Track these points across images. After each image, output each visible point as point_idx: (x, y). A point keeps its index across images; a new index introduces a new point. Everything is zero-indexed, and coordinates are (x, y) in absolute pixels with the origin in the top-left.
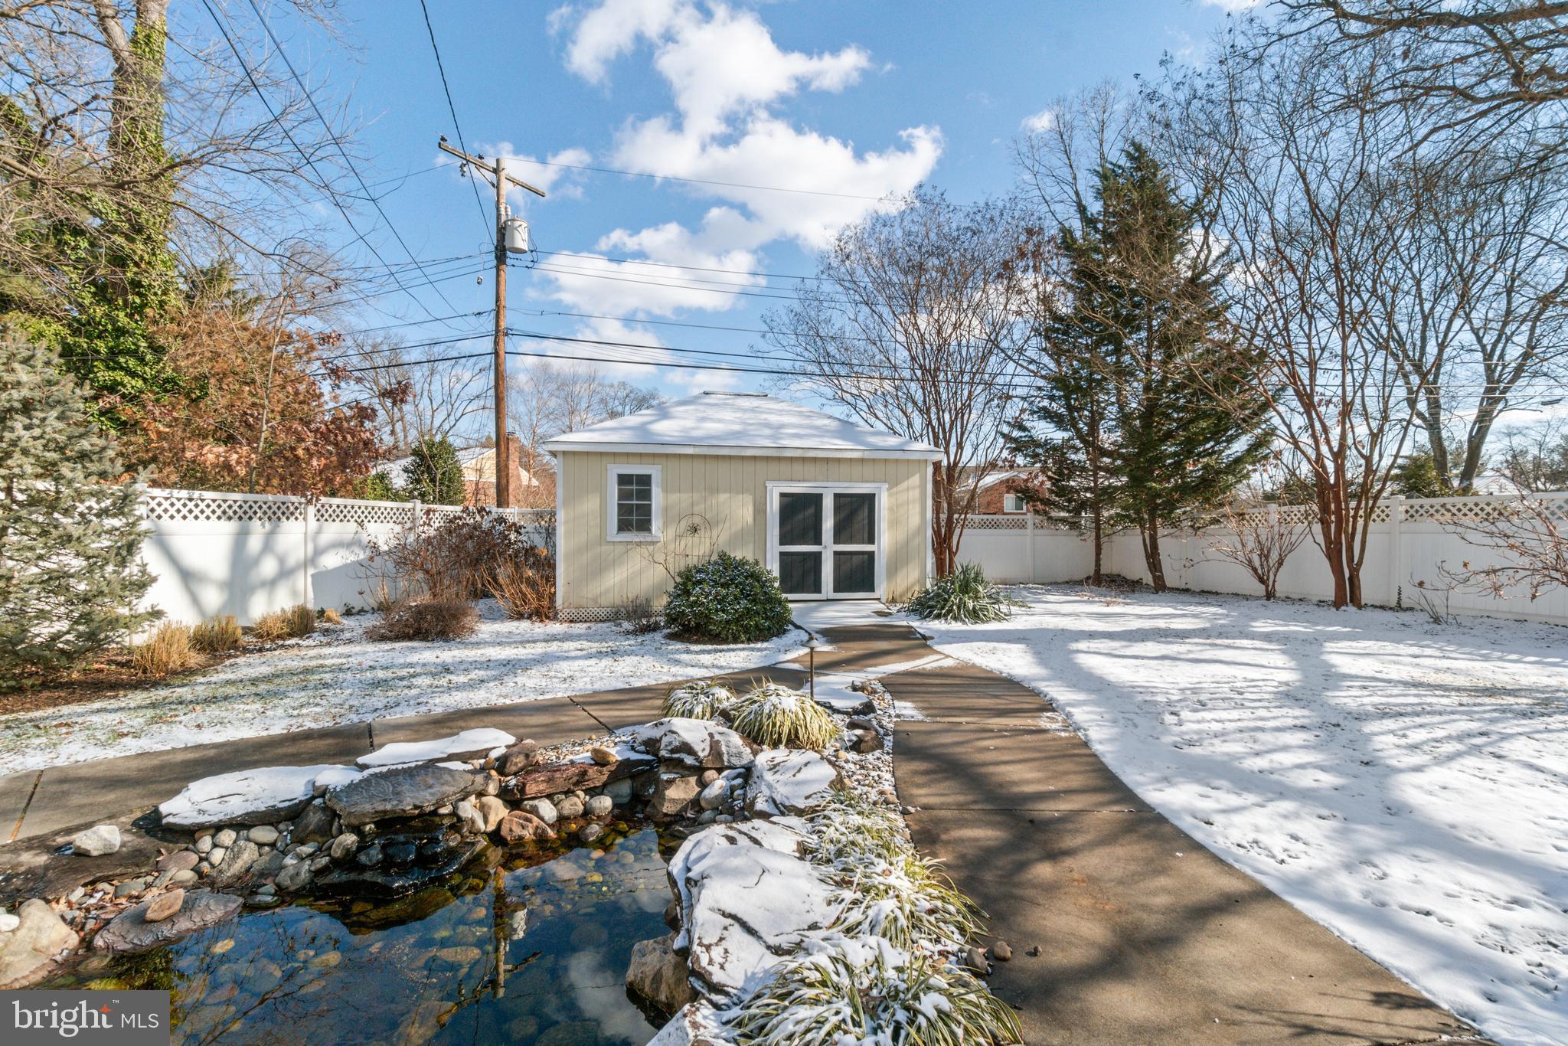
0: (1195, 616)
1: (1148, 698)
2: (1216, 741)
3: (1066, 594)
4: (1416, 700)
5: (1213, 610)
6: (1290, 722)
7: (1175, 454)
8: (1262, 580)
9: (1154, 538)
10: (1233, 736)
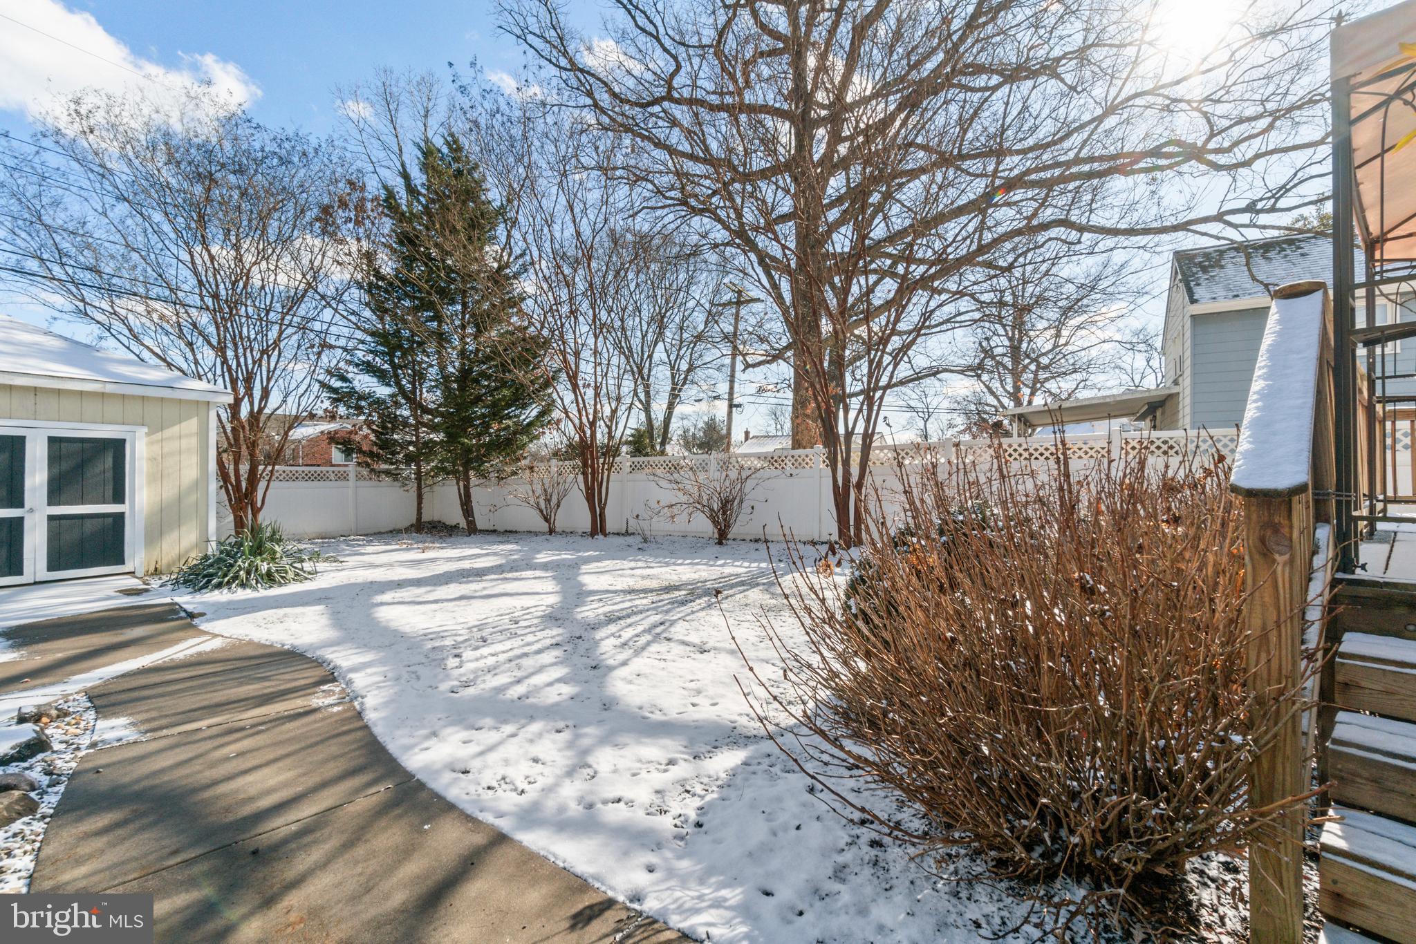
0: (495, 554)
1: (437, 644)
2: (488, 677)
3: (387, 544)
4: (627, 604)
5: (510, 547)
6: (548, 642)
7: (483, 416)
8: (547, 520)
9: (467, 488)
10: (502, 668)
